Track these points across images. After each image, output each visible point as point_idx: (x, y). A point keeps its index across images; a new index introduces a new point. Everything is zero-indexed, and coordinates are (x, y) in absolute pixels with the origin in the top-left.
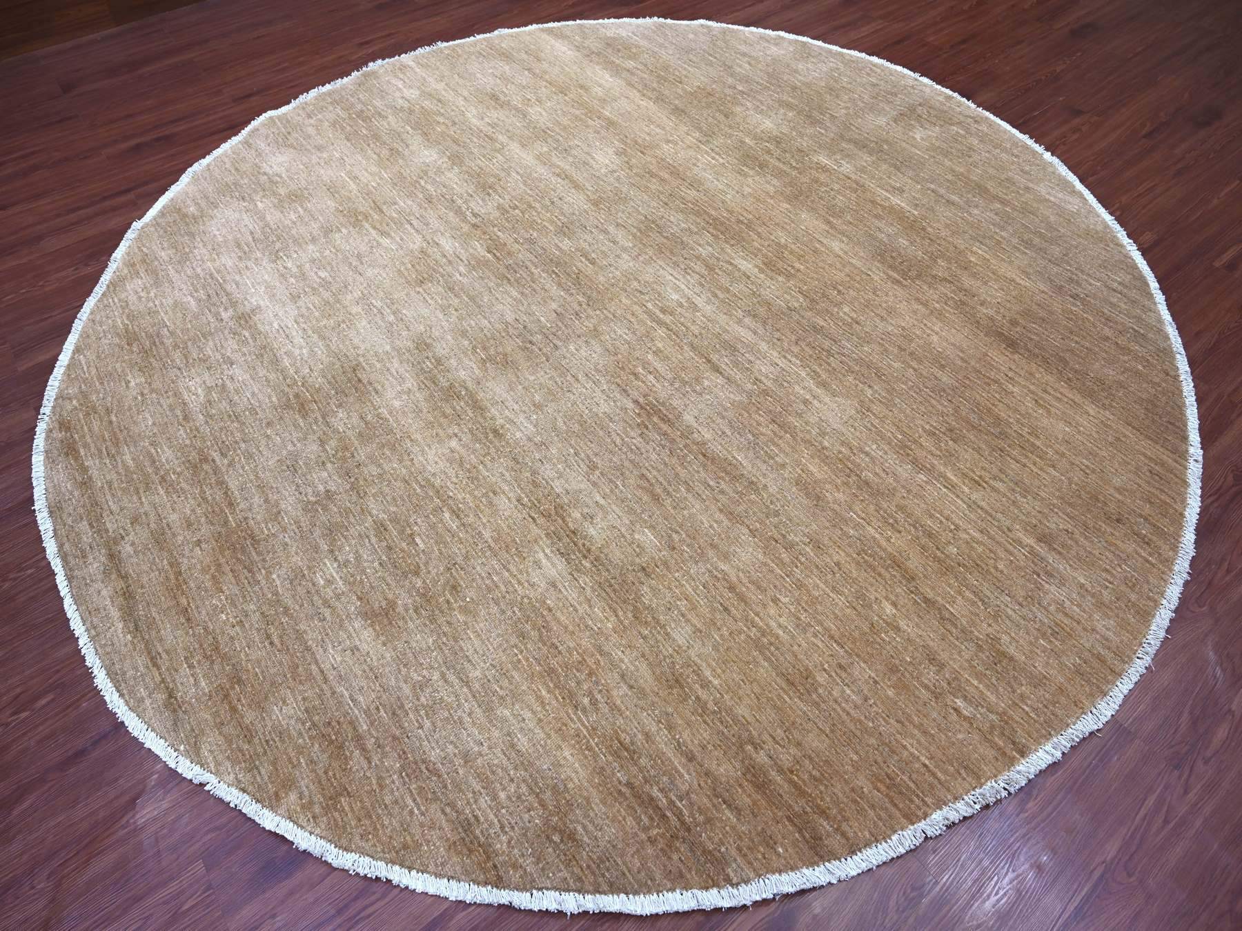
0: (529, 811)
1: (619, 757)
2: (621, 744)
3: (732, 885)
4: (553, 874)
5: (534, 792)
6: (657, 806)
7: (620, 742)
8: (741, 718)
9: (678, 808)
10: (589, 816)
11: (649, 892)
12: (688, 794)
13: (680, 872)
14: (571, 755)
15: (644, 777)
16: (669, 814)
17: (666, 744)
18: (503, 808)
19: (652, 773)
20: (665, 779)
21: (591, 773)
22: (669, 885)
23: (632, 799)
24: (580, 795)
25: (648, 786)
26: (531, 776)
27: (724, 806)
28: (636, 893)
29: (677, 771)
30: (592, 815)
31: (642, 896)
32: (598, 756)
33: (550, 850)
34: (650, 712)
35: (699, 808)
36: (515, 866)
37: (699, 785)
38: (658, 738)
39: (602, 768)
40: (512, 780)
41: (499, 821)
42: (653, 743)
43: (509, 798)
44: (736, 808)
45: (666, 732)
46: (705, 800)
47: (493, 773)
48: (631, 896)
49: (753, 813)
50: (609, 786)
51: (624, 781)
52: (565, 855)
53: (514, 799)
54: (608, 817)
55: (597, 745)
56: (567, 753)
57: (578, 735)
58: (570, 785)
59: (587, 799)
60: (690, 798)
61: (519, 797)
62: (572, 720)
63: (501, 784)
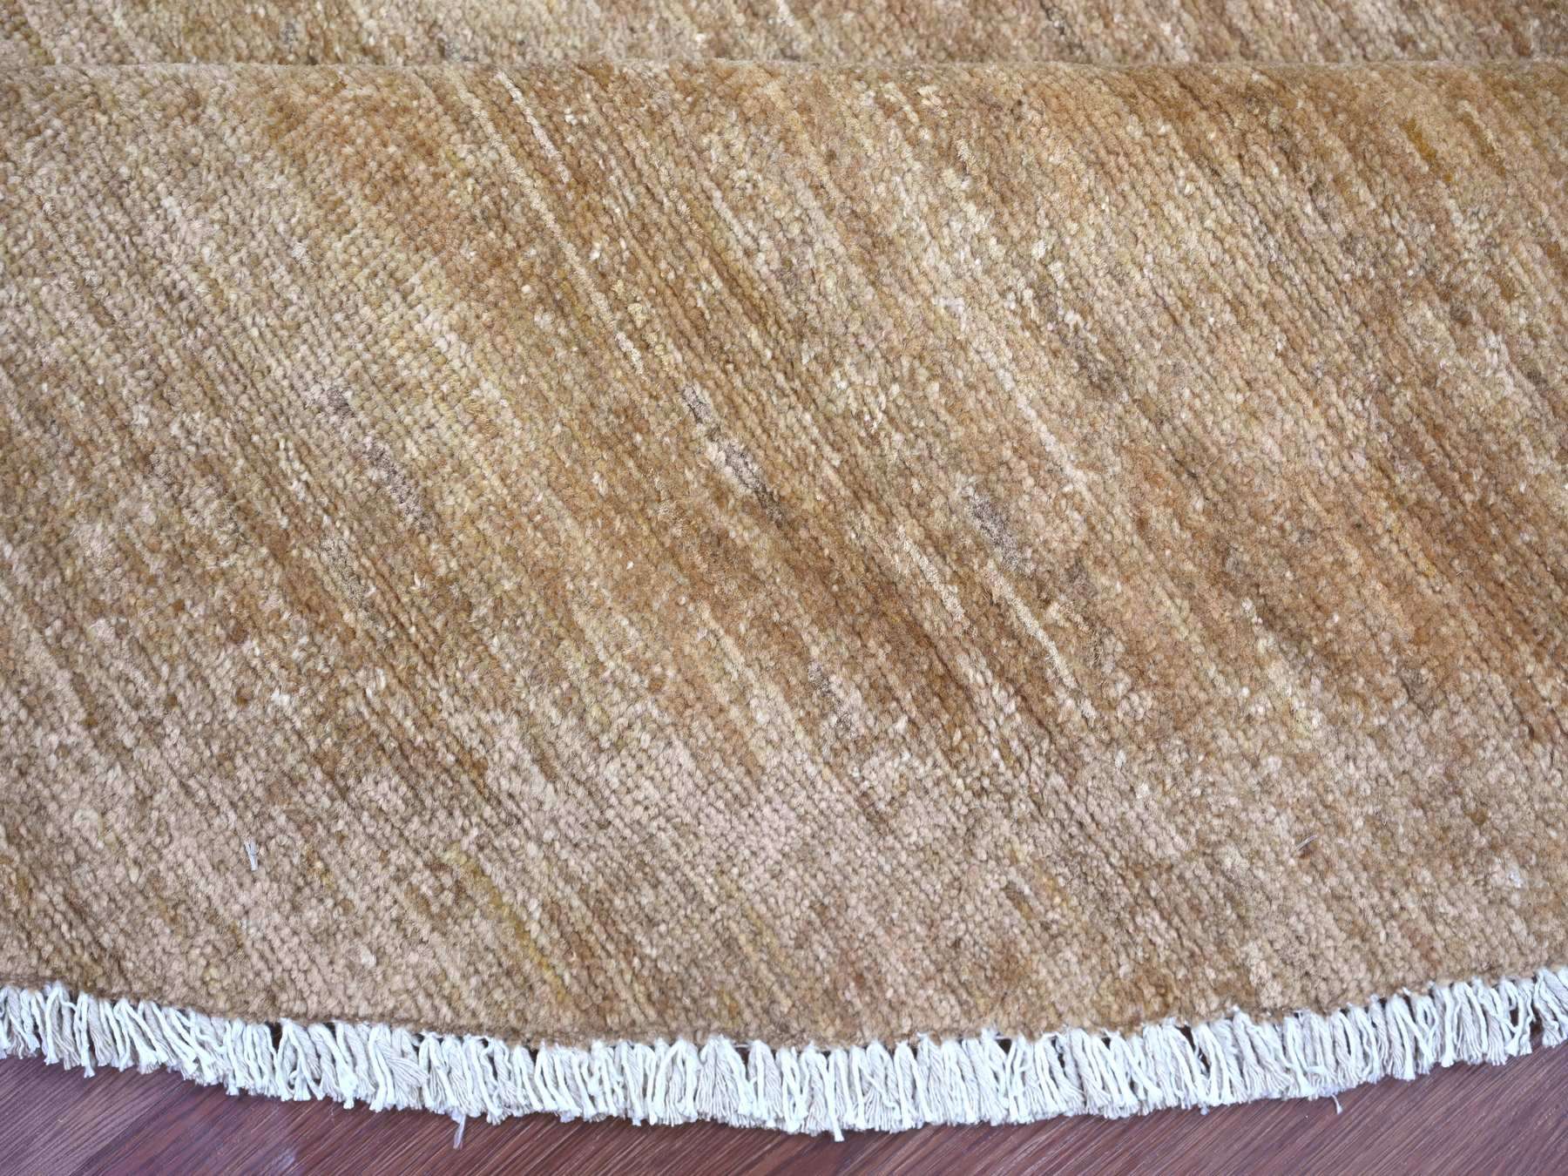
0: (238, 637)
1: (718, 352)
2: (731, 281)
3: (1257, 1013)
4: (379, 953)
5: (259, 529)
6: (914, 626)
7: (722, 267)
8: (1397, 138)
9: (1021, 641)
10: (558, 675)
11: (850, 1035)
12: (1076, 570)
13: (1007, 951)
14: (462, 330)
15: (850, 469)
16: (972, 671)
17: (973, 297)
18: (98, 611)
19: (895, 445)
20: (961, 486)
21: (568, 439)
22: (948, 1007)
23: (782, 584)
24: (510, 554)
25: (867, 519)
26: (243, 439)
27: (1266, 643)
28: (782, 1035)
29: (1029, 450)
30: (575, 663)
31: (811, 1053)
32: (607, 341)
33: (359, 847)
34: (892, 92)
35: (1134, 648)
36: (178, 910)
37: (1142, 524)
38: (930, 259)
39: (629, 412)
40: (143, 461)
41: (78, 683)
42: (908, 284)
43: (126, 553)
44: (1326, 652)
45: (980, 221)
46: (1173, 609)
47: (40, 413)
48: (759, 1049)
49: (1410, 688)
50: (663, 511)
51: (740, 479)
52: (436, 866)
53: (155, 565)
54: (656, 686)
55: (602, 276)
56: (435, 323)
57: (496, 216)
58: (456, 500)
59: (548, 579)
60: (1088, 591)
61: (180, 558)
62: (463, 121)
63: (84, 479)
